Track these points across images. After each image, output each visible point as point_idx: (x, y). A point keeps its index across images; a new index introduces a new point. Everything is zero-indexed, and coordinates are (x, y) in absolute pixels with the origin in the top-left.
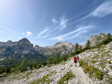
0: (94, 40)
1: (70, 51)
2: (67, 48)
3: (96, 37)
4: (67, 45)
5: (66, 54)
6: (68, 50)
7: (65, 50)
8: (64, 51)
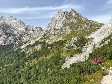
0: (61, 18)
1: (18, 38)
2: (12, 31)
3: (65, 13)
4: (14, 24)
5: (8, 43)
6: (15, 36)
7: (6, 34)
8: (4, 36)
